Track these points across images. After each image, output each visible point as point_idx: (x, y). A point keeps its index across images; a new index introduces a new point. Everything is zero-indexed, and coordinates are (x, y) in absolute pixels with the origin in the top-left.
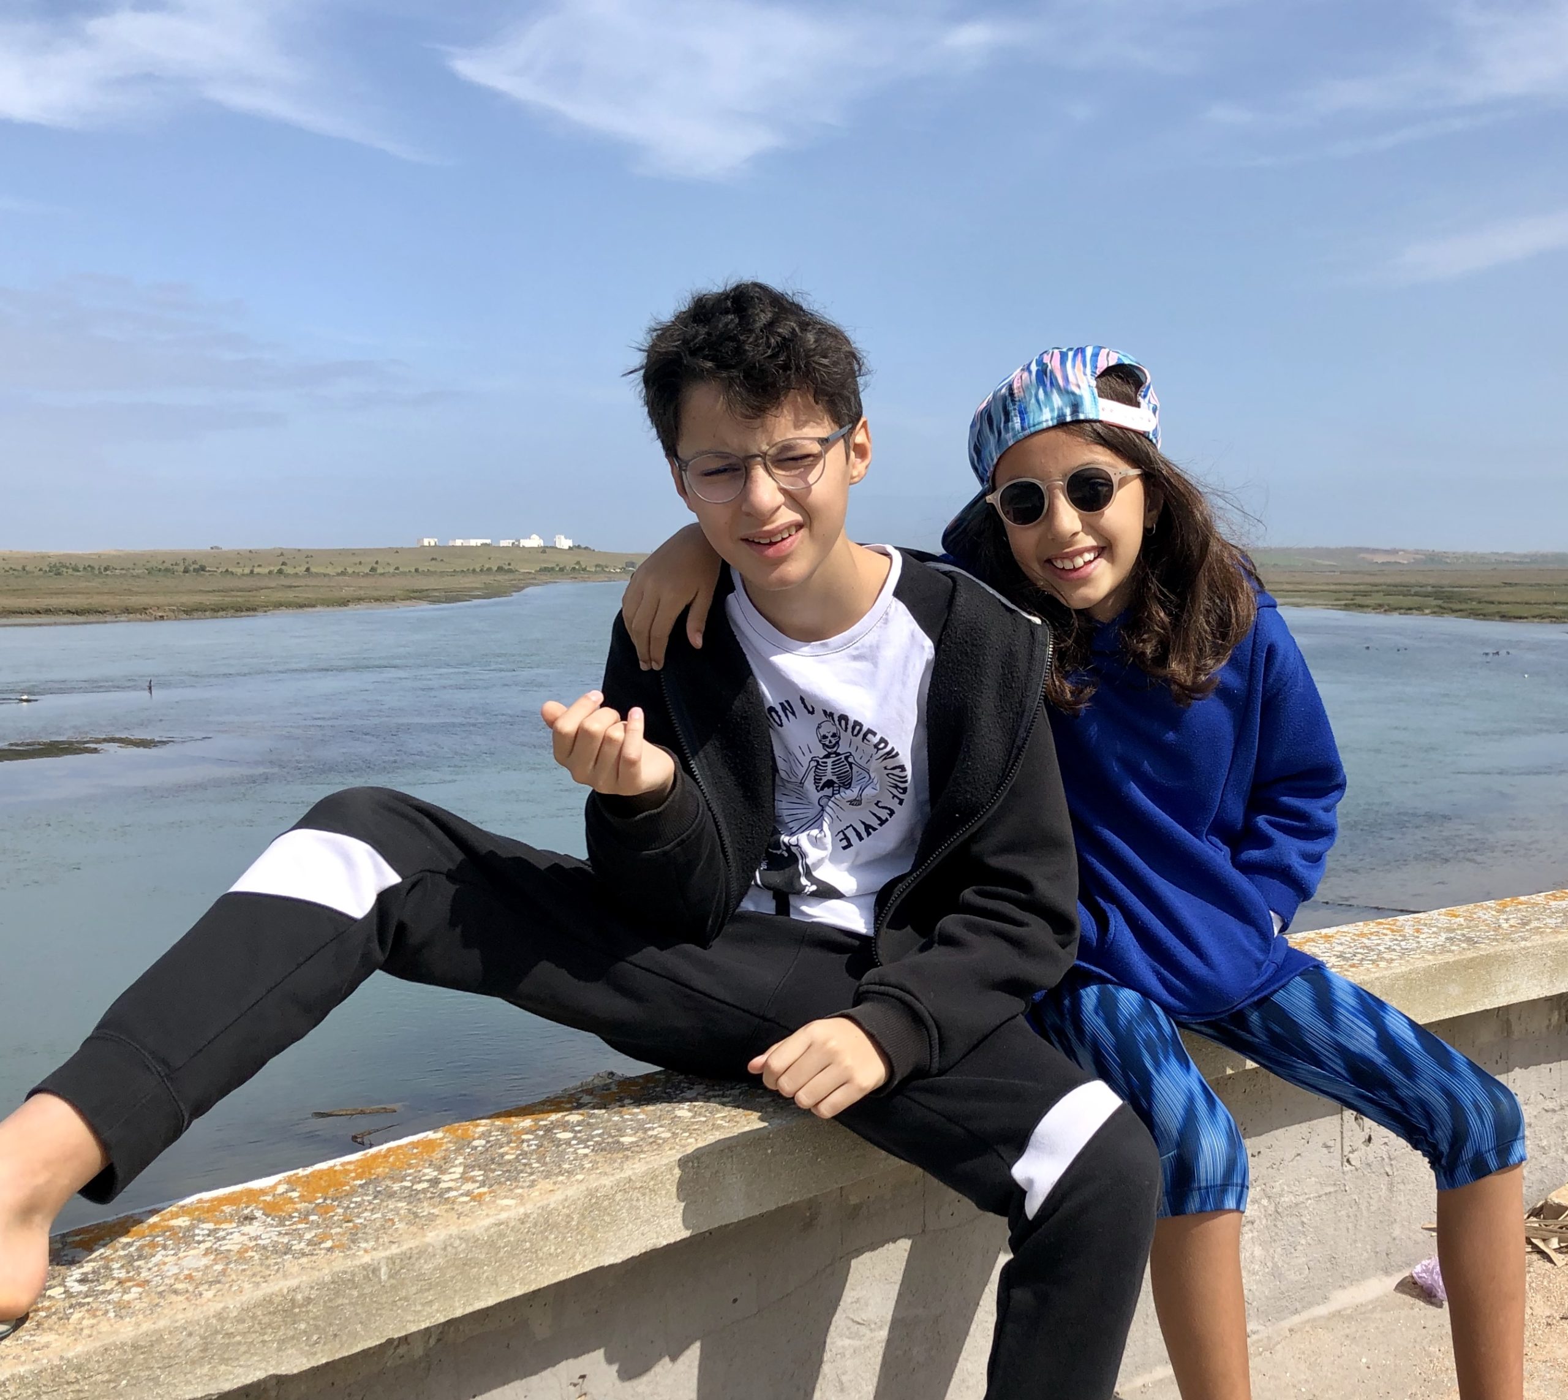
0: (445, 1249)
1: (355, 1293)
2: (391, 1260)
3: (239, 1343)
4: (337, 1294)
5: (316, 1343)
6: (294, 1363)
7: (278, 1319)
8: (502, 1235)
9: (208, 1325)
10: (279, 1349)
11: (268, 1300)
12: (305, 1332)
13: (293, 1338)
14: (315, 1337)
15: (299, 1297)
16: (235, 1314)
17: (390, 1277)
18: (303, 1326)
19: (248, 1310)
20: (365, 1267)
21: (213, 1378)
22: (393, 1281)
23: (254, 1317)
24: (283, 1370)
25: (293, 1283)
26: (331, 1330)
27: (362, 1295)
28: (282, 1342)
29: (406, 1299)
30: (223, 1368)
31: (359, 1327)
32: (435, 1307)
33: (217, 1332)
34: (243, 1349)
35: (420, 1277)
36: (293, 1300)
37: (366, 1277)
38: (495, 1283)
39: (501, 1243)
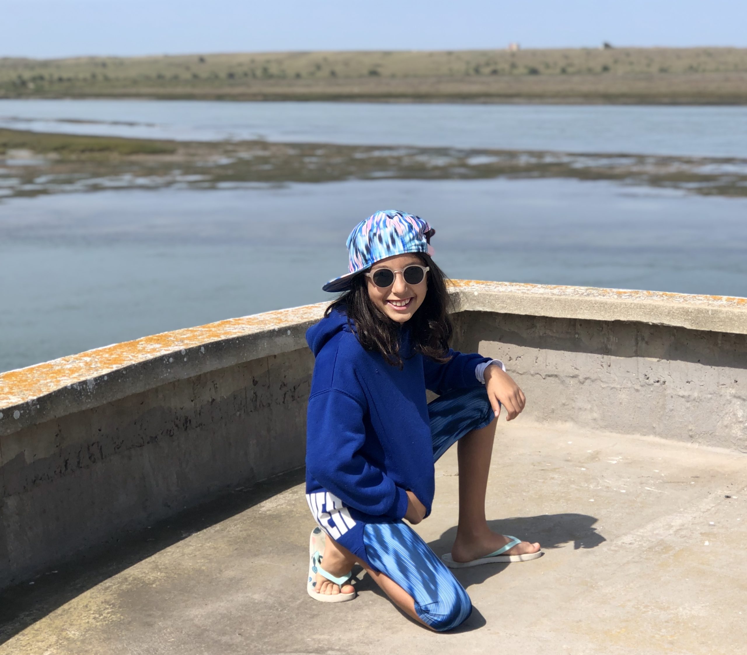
0: (726, 313)
1: (703, 315)
2: (712, 310)
3: (676, 315)
4: (699, 313)
5: (693, 323)
6: (688, 326)
7: (685, 313)
8: (742, 315)
9: (670, 308)
10: (684, 321)
11: (683, 308)
12: (690, 319)
13: (688, 319)
14: (693, 322)
15: (690, 310)
16: (675, 308)
17: (712, 314)
18: (690, 318)
19: (679, 308)
20: (706, 309)
21: (670, 321)
22: (712, 316)
23: (679, 311)
24: (685, 326)
25: (689, 306)
26: (697, 322)
27: (704, 316)
28: (685, 319)
29: (715, 322)
30: (672, 319)
31: (703, 324)
32: (723, 327)
33: (671, 311)
34: (677, 317)
35: (719, 318)
36: (688, 310)
37: (706, 312)
38: (738, 328)
39: (741, 318)
